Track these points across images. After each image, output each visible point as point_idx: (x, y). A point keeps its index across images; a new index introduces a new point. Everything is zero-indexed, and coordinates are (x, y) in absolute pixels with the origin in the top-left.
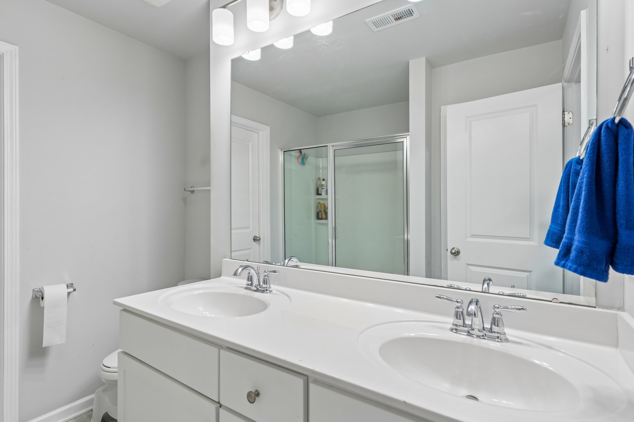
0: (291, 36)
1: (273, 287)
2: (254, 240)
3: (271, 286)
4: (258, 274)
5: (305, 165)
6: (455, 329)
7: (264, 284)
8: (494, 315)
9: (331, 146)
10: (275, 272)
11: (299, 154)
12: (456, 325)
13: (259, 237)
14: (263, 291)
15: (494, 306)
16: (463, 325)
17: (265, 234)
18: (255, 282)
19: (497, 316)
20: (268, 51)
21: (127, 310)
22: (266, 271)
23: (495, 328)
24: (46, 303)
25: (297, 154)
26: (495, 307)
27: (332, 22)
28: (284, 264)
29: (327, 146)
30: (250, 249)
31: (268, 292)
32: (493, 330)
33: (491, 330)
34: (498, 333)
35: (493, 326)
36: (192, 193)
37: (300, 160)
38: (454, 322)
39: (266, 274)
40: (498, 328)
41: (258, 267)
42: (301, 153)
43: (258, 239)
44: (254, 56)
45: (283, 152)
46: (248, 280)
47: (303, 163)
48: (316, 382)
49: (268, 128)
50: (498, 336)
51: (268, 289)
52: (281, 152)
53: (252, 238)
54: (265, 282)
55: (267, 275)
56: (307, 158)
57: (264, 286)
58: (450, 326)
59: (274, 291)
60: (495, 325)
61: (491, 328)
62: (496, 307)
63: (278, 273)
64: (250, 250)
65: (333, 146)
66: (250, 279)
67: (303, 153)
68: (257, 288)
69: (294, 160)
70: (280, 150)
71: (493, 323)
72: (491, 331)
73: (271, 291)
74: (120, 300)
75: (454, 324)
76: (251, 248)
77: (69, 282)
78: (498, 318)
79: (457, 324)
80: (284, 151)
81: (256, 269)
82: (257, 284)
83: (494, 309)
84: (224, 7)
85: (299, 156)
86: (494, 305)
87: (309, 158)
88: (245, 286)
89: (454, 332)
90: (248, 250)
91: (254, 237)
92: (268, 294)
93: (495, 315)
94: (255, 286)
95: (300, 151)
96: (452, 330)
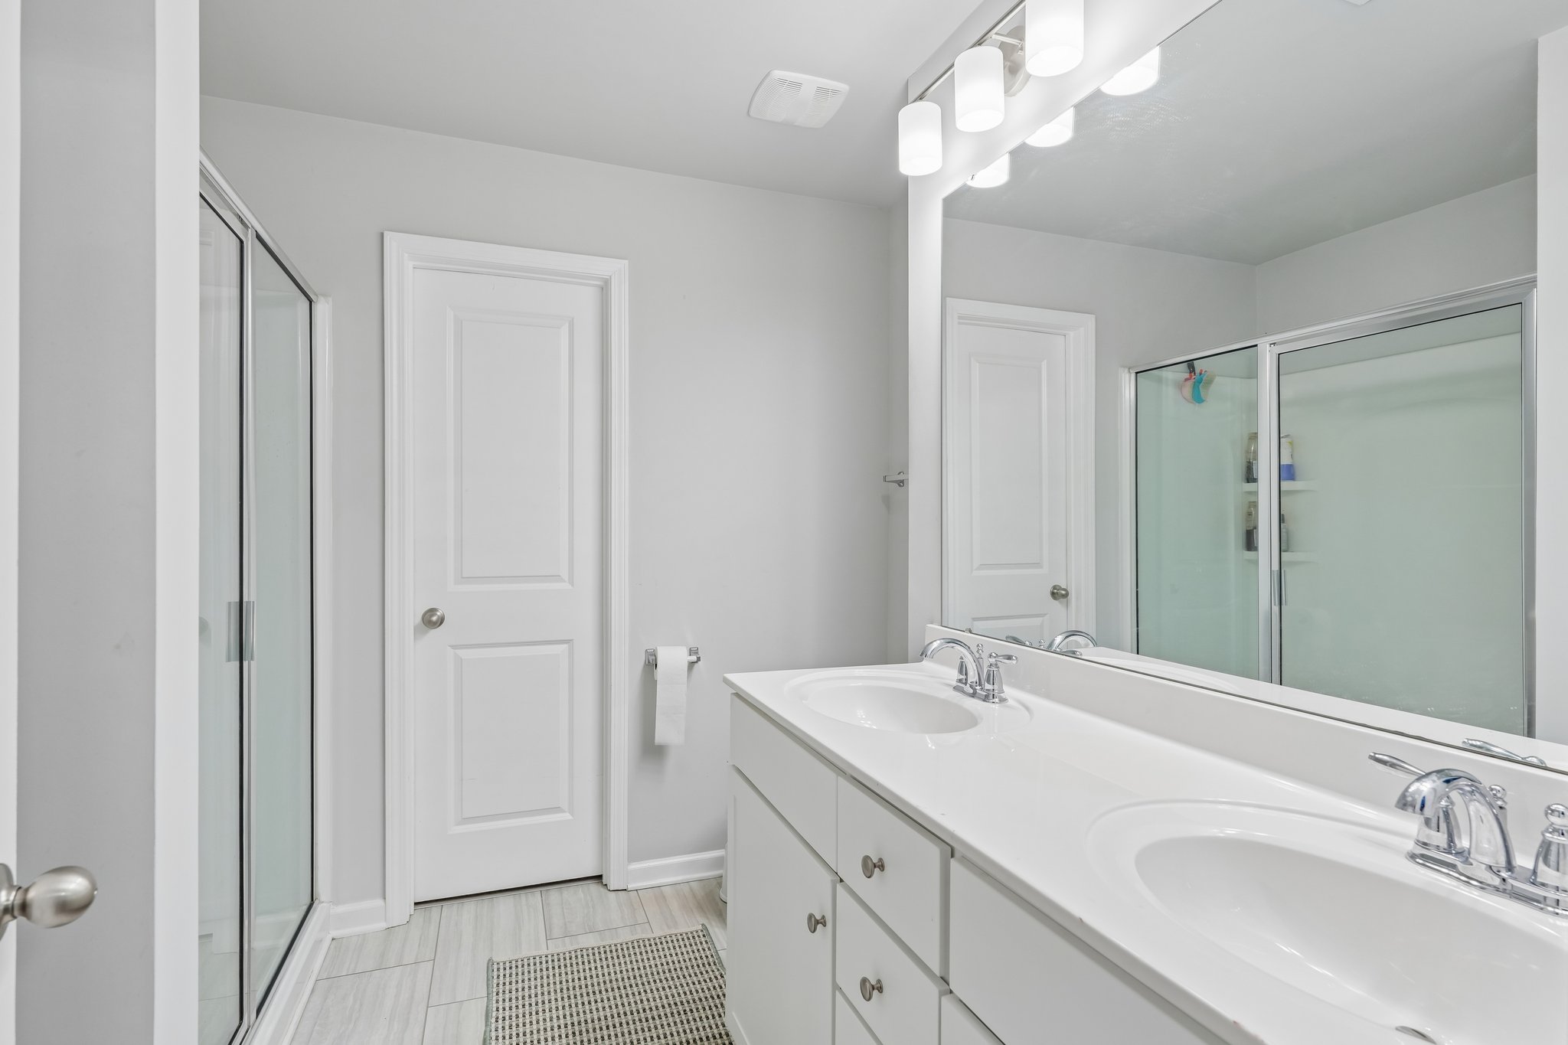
0: (1069, 108)
1: (1009, 691)
2: (1053, 594)
3: (1005, 688)
4: (978, 661)
5: (1203, 404)
6: (1422, 857)
7: (988, 682)
8: (1548, 835)
9: (1268, 346)
10: (1009, 658)
11: (1187, 375)
12: (1425, 844)
13: (1064, 590)
14: (986, 699)
15: (1549, 808)
16: (1446, 846)
17: (1082, 581)
18: (973, 677)
19: (1556, 838)
20: (1021, 156)
21: (740, 696)
22: (993, 654)
23: (1547, 874)
24: (660, 673)
25: (1181, 373)
26: (1550, 811)
27: (1157, 50)
28: (1051, 645)
29: (1256, 346)
30: (1043, 615)
31: (997, 700)
32: (1538, 880)
33: (1533, 877)
34: (1557, 889)
35: (1541, 866)
36: (900, 486)
37: (1188, 390)
38: (1418, 835)
39: (992, 660)
40: (1555, 873)
41: (978, 646)
42: (1194, 370)
43: (1063, 592)
44: (995, 175)
45: (1133, 375)
46: (961, 672)
47: (1198, 398)
48: (966, 861)
49: (1090, 321)
50: (1558, 897)
51: (996, 694)
52: (1127, 375)
53: (1049, 589)
54: (990, 678)
55: (996, 664)
56: (1210, 382)
57: (988, 686)
58: (1410, 846)
59: (1010, 702)
60: (1546, 862)
61: (1535, 872)
62: (1553, 811)
63: (1014, 662)
64: (1041, 619)
65: (1274, 344)
66: (962, 669)
67: (1197, 371)
68: (975, 690)
69: (1170, 392)
70: (1126, 370)
71: (1543, 854)
72: (1535, 879)
73: (1003, 700)
74: (733, 677)
75: (1418, 841)
76: (1046, 614)
77: (693, 645)
78: (1559, 844)
79: (1426, 841)
80: (1137, 373)
81: (975, 650)
82: (974, 680)
83: (1546, 814)
84: (921, 98)
85: (1186, 380)
86: (1549, 804)
87: (1217, 379)
88: (955, 683)
89: (1420, 864)
90: (1038, 619)
91: (1054, 587)
92: (997, 705)
93: (1550, 833)
94: (971, 686)
95: (1190, 364)
96: (1413, 857)
